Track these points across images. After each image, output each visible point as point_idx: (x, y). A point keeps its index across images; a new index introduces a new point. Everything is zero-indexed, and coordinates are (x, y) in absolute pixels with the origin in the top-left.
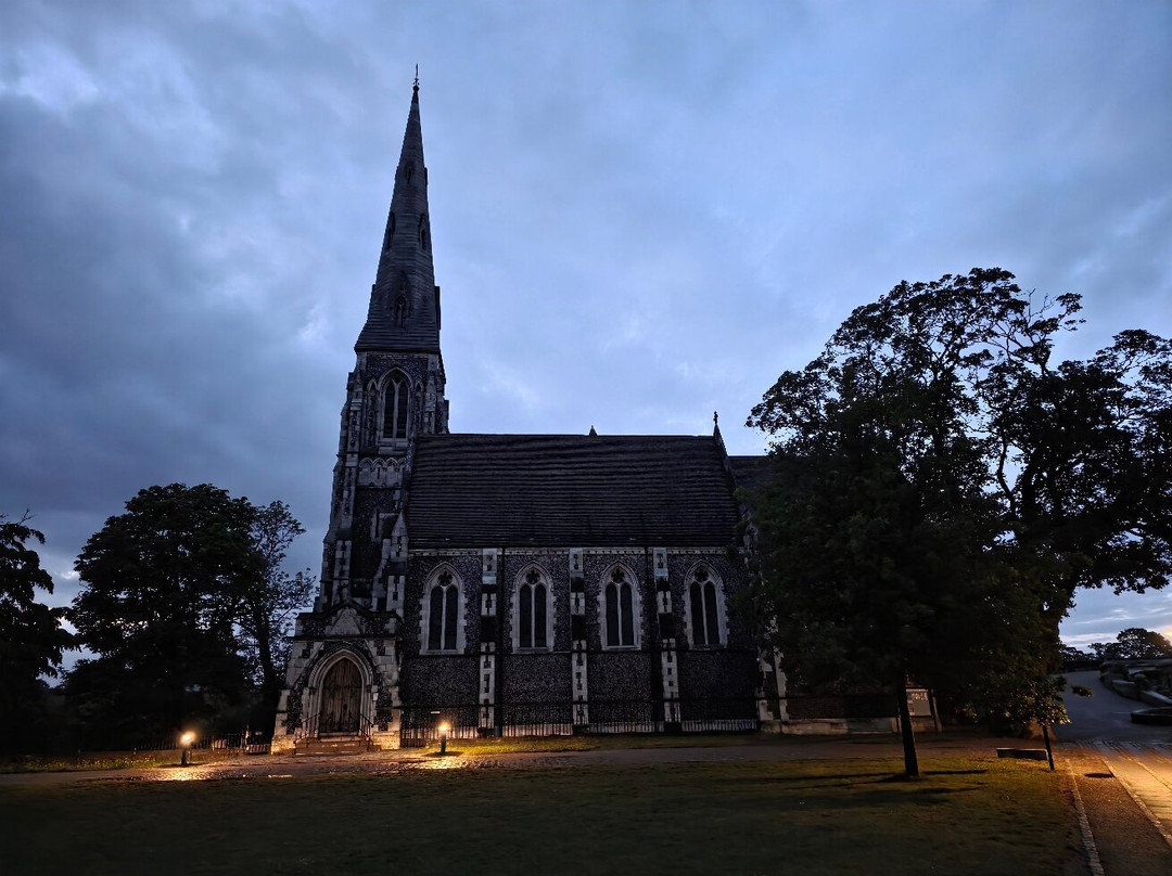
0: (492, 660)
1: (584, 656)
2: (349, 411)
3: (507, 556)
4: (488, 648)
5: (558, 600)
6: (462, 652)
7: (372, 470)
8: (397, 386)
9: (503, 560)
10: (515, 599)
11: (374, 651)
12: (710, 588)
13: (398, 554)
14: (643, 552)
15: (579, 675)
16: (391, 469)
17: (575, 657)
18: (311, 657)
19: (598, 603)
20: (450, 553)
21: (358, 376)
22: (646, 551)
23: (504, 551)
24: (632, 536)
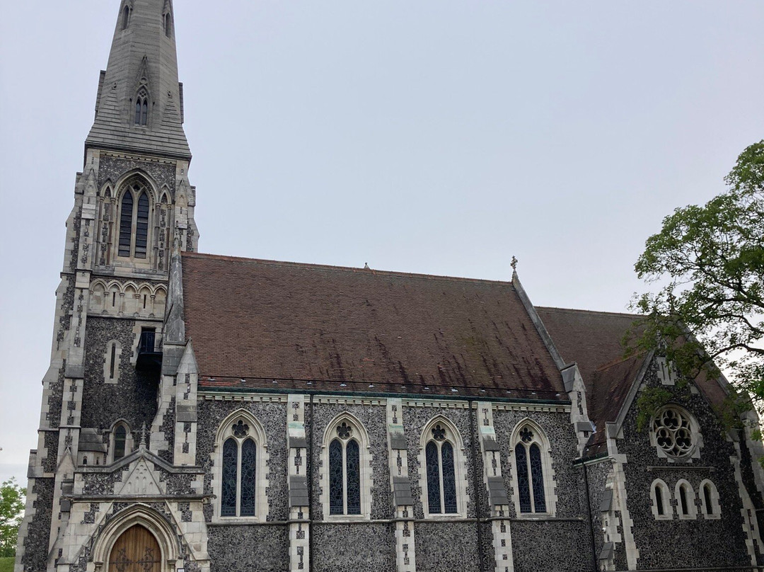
0: (306, 528)
1: (411, 526)
2: (78, 218)
3: (315, 404)
4: (301, 514)
5: (376, 458)
6: (263, 520)
7: (106, 294)
8: (136, 195)
9: (311, 410)
10: (325, 457)
11: (177, 515)
12: (535, 449)
13: (186, 397)
14: (467, 406)
15: (405, 547)
16: (130, 294)
17: (400, 527)
18: (98, 522)
19: (418, 463)
20: (247, 399)
21: (91, 177)
22: (470, 405)
23: (311, 399)
24: (454, 387)
